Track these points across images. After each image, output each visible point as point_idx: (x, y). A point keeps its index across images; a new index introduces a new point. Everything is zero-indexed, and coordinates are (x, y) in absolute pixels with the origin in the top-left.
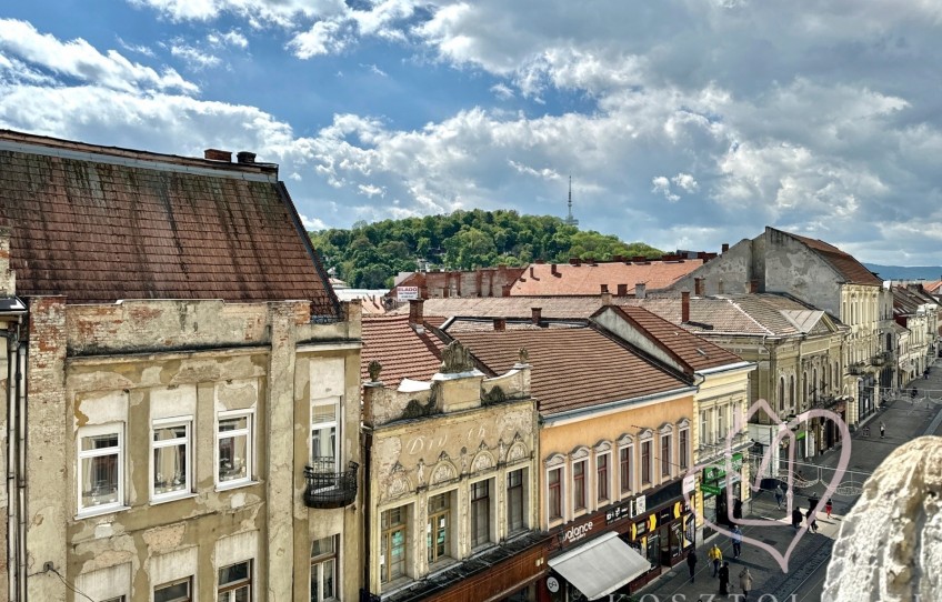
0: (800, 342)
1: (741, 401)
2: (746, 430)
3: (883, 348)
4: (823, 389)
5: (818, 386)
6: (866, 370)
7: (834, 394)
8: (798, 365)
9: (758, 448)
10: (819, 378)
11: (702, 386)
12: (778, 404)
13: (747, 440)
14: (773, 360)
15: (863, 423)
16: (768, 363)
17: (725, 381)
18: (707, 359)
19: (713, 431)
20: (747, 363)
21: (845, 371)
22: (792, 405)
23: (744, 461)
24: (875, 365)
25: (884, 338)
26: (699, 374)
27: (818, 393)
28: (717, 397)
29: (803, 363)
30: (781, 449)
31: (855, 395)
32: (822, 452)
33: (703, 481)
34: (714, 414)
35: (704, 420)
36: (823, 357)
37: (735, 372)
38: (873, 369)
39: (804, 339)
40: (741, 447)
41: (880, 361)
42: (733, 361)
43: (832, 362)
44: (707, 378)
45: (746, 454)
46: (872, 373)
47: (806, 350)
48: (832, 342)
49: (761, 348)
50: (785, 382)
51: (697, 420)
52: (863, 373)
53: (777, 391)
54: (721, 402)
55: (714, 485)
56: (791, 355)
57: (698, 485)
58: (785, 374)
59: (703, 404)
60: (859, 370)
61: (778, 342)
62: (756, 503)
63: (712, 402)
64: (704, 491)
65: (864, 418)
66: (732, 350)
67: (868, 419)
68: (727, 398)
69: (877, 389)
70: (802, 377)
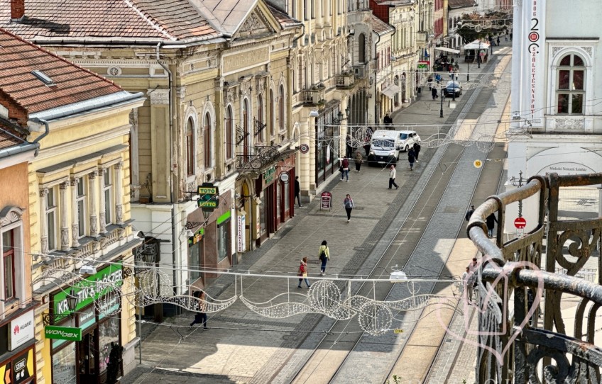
0: (219, 52)
1: (117, 166)
2: (127, 217)
3: (353, 58)
4: (259, 132)
5: (251, 130)
6: (327, 96)
7: (277, 141)
8: (217, 94)
9: (150, 248)
10: (253, 113)
11: (43, 143)
12: (184, 166)
13: (130, 235)
14: (173, 87)
15: (322, 186)
16: (166, 92)
17: (88, 131)
18: (54, 89)
19: (68, 225)
20: (127, 95)
21: (295, 100)
22: (207, 164)
23: (125, 274)
24: (341, 87)
25: (355, 41)
26: (37, 121)
27: (252, 140)
28: (73, 162)
29: (225, 89)
30: (190, 246)
31: (310, 141)
32: (258, 242)
33: (51, 319)
34: (70, 194)
35: (50, 205)
36: (258, 78)
37: (107, 113)
38: (338, 94)
39: (226, 46)
40: (120, 249)
41: (348, 81)
42: (102, 92)
43: (273, 85)
44: (52, 126)
45: (129, 261)
46: (336, 102)
47: (231, 67)
48: (273, 51)
49: (154, 66)
50: (196, 127)
51: (37, 208)
52: (322, 102)
53: (183, 142)
54: (82, 169)
55: (70, 325)
56: (205, 76)
57: (41, 327)
58: (195, 109)
59: (48, 177)
60: (316, 97)
61: (182, 54)
62: (148, 345)
63: (65, 172)
64: (51, 338)
65: (324, 178)
66: (104, 71)
67: (329, 180)
68: (93, 162)
69: (344, 127)
70: (224, 113)
